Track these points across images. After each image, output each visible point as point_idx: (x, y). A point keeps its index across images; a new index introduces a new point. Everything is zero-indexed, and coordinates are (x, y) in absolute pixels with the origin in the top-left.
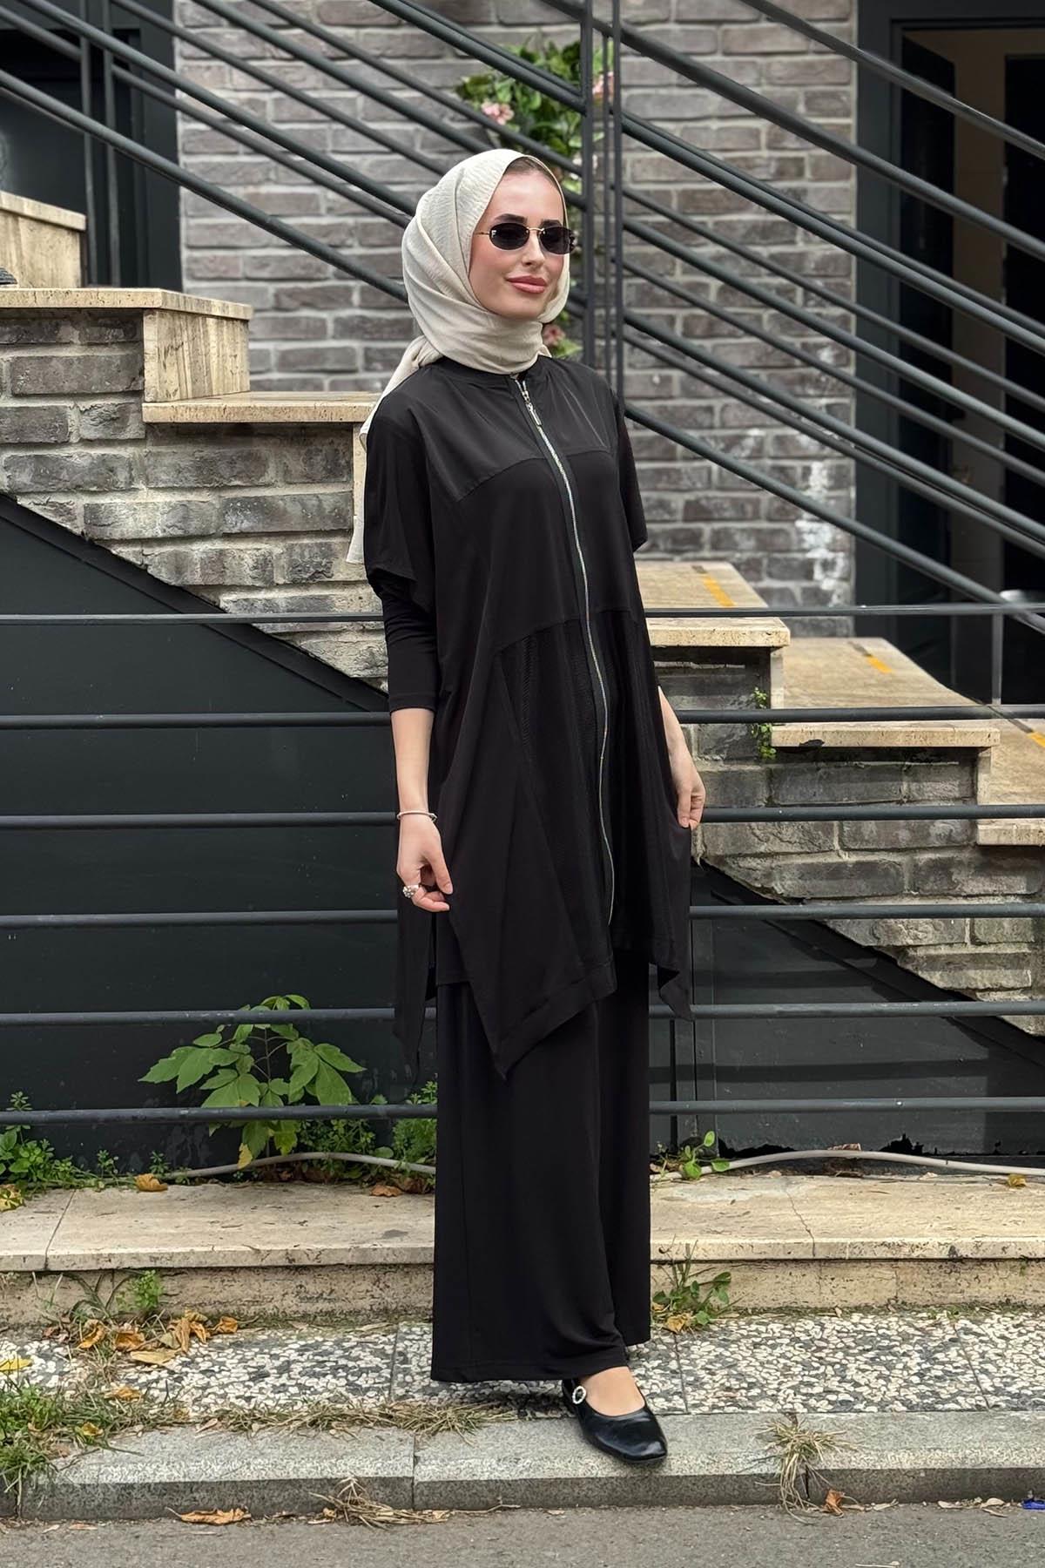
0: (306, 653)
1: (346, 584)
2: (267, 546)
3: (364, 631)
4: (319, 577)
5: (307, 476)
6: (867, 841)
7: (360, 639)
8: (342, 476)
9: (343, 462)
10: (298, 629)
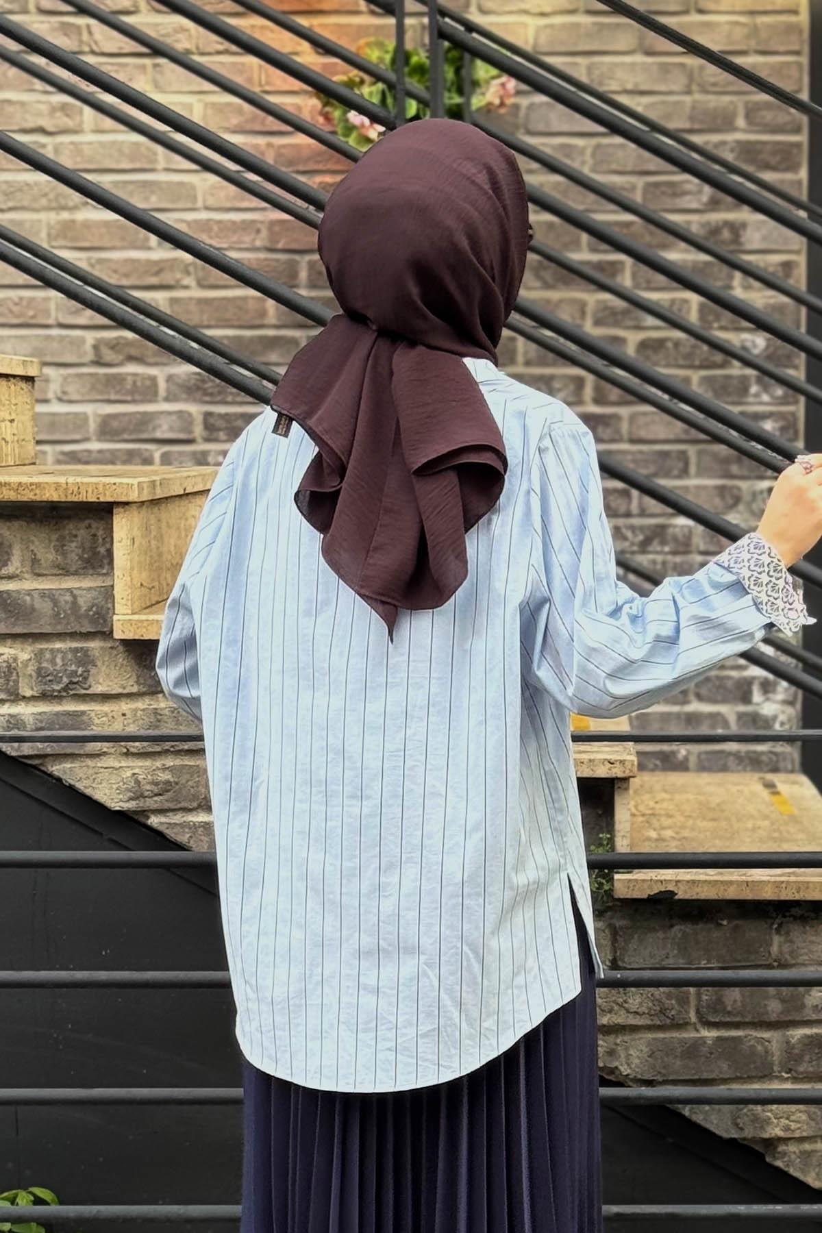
0: (59, 780)
1: (106, 697)
2: (12, 651)
3: (128, 754)
4: (75, 689)
5: (58, 567)
6: (729, 1013)
7: (123, 764)
8: (101, 566)
9: (102, 550)
10: (49, 751)
